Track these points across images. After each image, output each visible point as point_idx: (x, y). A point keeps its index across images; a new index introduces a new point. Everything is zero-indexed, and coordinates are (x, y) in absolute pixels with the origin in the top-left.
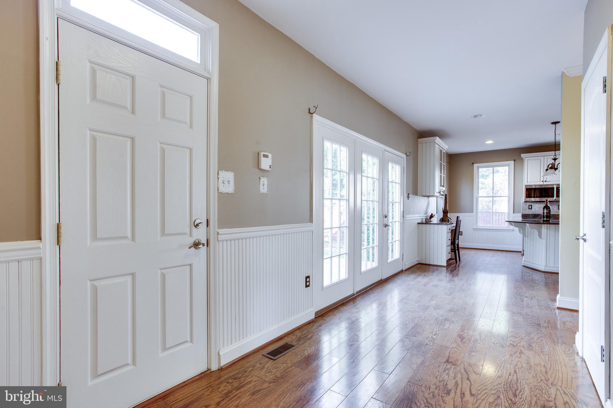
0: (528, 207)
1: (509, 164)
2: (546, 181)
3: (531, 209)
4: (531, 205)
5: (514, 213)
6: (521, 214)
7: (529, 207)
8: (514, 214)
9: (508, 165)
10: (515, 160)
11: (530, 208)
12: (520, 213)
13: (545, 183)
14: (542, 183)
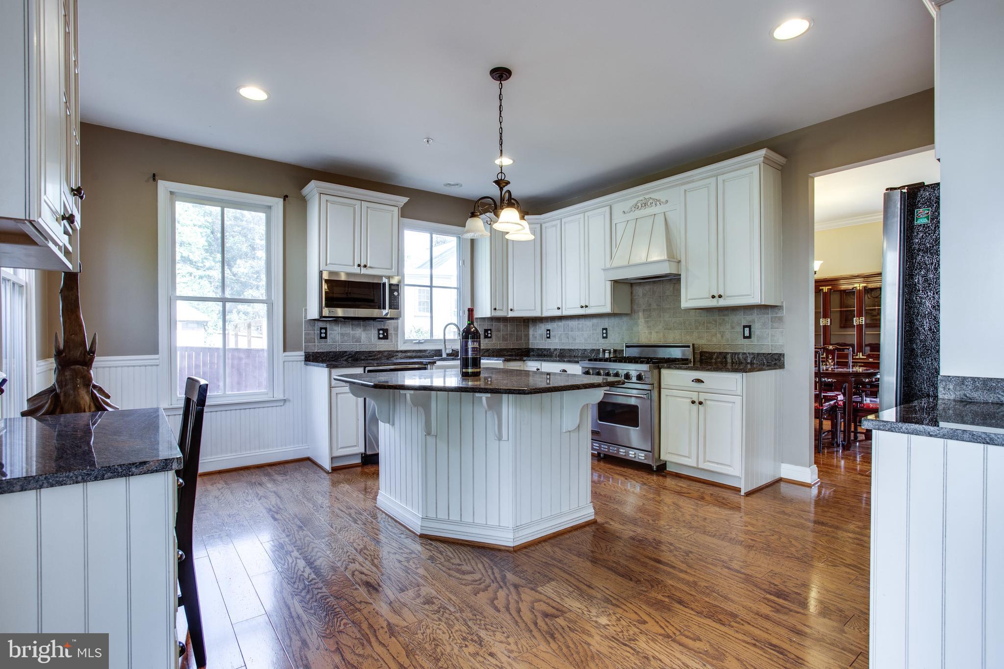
0: (319, 332)
1: (269, 204)
2: (365, 266)
3: (326, 338)
4: (326, 329)
5: (285, 351)
6: (303, 353)
7: (321, 333)
8: (287, 354)
9: (268, 209)
10: (285, 197)
11: (323, 335)
12: (300, 349)
13: (364, 271)
14: (356, 270)
